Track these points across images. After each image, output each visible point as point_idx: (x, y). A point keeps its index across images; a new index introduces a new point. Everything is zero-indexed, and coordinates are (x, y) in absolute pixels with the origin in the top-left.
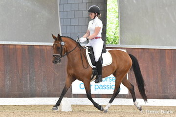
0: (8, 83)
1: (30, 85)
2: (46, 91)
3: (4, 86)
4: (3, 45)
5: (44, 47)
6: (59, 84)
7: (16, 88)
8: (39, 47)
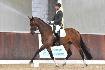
0: (7, 52)
1: (18, 53)
2: (26, 57)
3: (4, 54)
4: (4, 33)
5: (25, 34)
6: (33, 53)
7: (11, 55)
8: (22, 34)
